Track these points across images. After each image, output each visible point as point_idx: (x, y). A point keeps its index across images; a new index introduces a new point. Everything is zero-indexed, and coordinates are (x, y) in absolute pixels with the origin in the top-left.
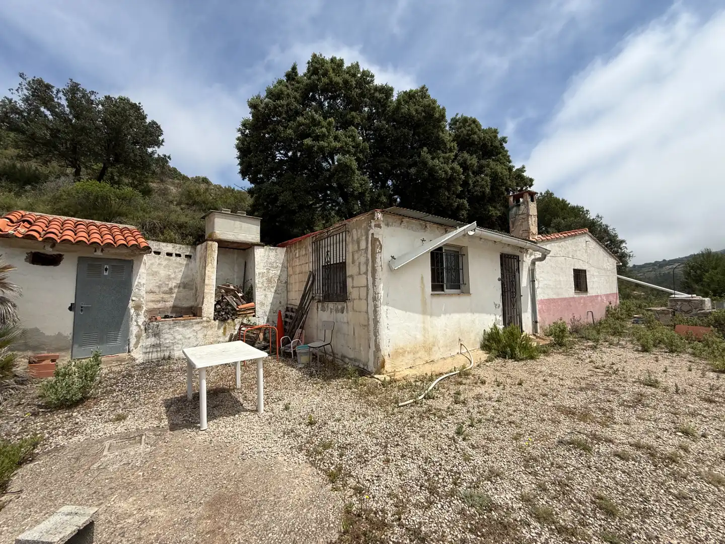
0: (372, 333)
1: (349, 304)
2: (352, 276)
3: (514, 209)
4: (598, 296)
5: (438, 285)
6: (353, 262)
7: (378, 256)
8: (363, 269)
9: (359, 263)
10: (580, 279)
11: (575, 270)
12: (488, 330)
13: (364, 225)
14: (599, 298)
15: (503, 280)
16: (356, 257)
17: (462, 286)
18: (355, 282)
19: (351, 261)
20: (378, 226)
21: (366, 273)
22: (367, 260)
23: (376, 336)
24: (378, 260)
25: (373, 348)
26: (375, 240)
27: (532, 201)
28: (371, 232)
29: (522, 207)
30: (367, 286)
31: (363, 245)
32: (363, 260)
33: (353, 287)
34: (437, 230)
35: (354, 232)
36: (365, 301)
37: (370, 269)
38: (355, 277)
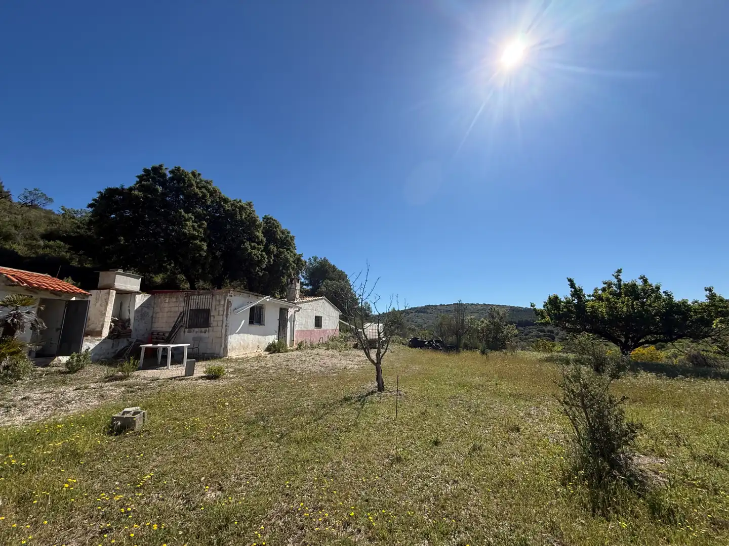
0: (223, 341)
1: (210, 328)
2: (214, 316)
3: (290, 285)
4: (327, 330)
5: (251, 322)
6: (215, 309)
7: (230, 308)
8: (221, 313)
9: (219, 311)
10: (318, 322)
11: (316, 317)
12: (271, 342)
13: (224, 294)
14: (328, 331)
15: (280, 320)
16: (217, 308)
17: (261, 322)
18: (215, 319)
19: (214, 309)
20: (231, 296)
21: (223, 315)
22: (224, 309)
23: (225, 341)
24: (229, 310)
25: (223, 346)
26: (229, 302)
27: (298, 282)
28: (228, 298)
29: (293, 285)
30: (223, 321)
31: (222, 303)
32: (221, 309)
33: (214, 321)
34: (254, 298)
35: (218, 296)
36: (221, 327)
37: (225, 313)
38: (216, 317)
